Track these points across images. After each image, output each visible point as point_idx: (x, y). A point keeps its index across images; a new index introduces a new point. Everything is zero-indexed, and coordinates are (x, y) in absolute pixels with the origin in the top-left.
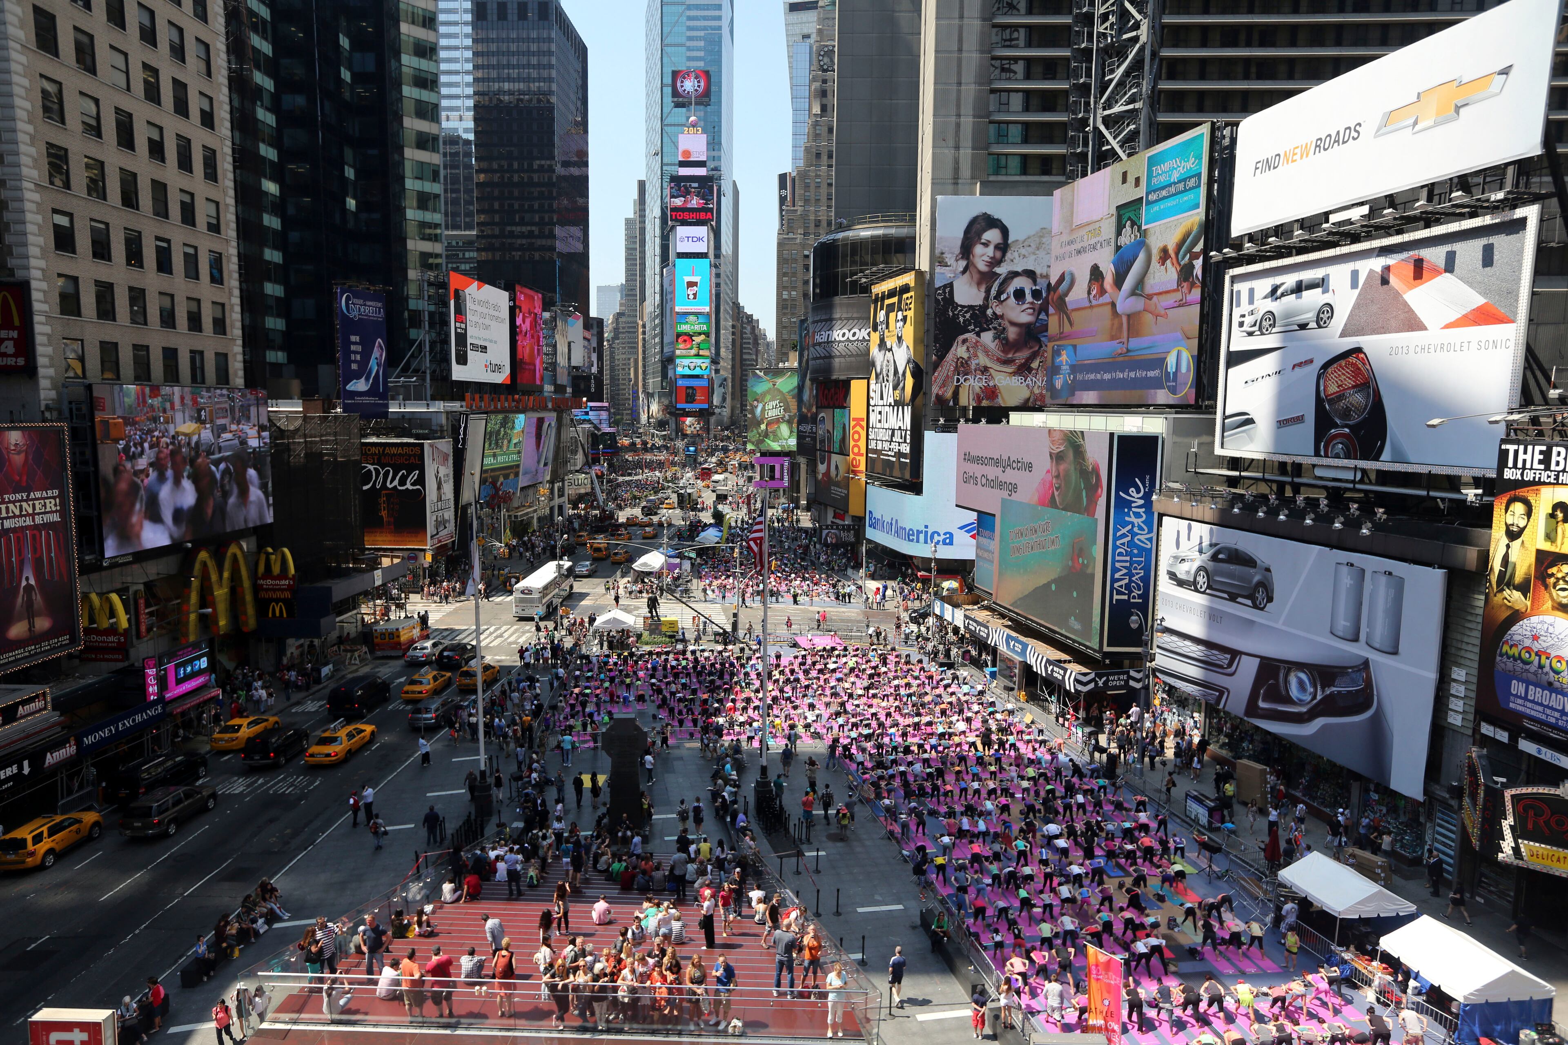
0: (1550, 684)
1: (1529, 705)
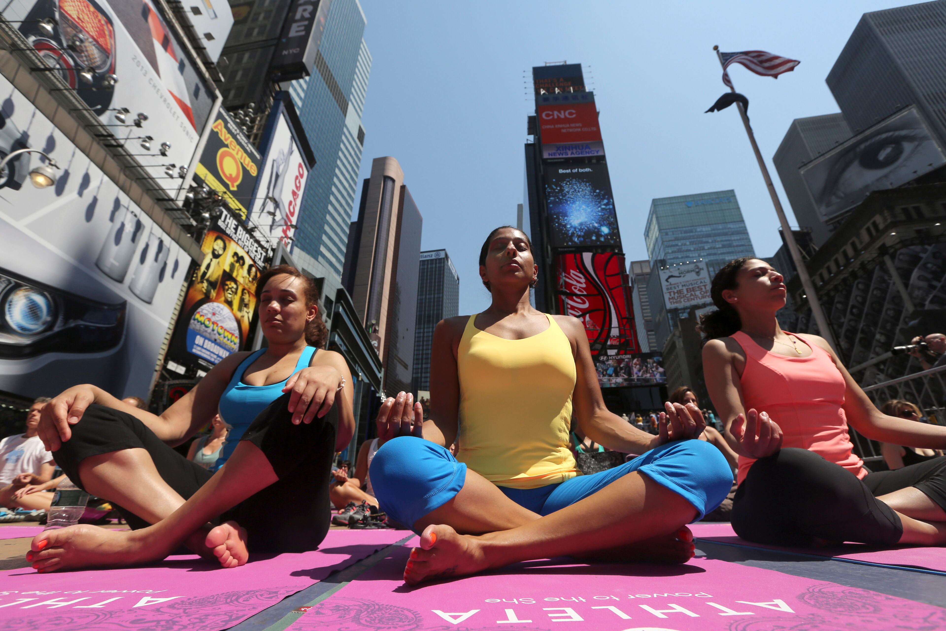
0: (215, 340)
1: (204, 351)
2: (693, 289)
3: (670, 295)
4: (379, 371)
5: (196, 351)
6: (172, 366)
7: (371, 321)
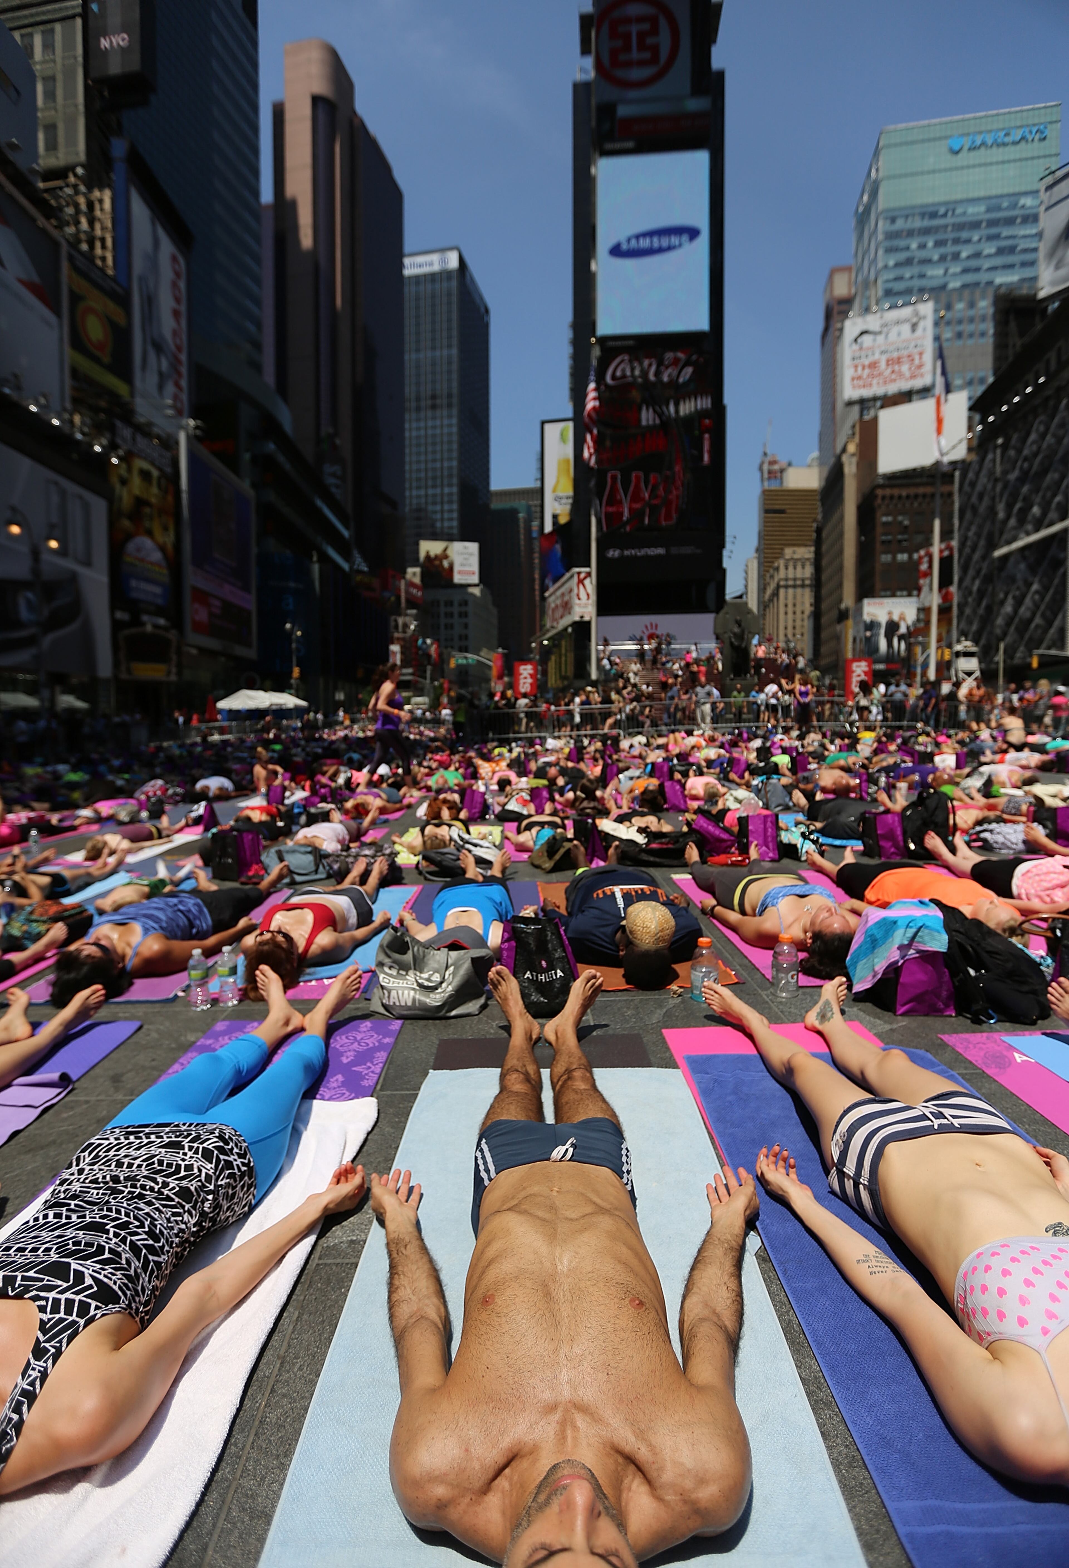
2: (899, 361)
3: (856, 371)
4: (347, 527)
5: (134, 595)
6: (119, 615)
7: (326, 429)
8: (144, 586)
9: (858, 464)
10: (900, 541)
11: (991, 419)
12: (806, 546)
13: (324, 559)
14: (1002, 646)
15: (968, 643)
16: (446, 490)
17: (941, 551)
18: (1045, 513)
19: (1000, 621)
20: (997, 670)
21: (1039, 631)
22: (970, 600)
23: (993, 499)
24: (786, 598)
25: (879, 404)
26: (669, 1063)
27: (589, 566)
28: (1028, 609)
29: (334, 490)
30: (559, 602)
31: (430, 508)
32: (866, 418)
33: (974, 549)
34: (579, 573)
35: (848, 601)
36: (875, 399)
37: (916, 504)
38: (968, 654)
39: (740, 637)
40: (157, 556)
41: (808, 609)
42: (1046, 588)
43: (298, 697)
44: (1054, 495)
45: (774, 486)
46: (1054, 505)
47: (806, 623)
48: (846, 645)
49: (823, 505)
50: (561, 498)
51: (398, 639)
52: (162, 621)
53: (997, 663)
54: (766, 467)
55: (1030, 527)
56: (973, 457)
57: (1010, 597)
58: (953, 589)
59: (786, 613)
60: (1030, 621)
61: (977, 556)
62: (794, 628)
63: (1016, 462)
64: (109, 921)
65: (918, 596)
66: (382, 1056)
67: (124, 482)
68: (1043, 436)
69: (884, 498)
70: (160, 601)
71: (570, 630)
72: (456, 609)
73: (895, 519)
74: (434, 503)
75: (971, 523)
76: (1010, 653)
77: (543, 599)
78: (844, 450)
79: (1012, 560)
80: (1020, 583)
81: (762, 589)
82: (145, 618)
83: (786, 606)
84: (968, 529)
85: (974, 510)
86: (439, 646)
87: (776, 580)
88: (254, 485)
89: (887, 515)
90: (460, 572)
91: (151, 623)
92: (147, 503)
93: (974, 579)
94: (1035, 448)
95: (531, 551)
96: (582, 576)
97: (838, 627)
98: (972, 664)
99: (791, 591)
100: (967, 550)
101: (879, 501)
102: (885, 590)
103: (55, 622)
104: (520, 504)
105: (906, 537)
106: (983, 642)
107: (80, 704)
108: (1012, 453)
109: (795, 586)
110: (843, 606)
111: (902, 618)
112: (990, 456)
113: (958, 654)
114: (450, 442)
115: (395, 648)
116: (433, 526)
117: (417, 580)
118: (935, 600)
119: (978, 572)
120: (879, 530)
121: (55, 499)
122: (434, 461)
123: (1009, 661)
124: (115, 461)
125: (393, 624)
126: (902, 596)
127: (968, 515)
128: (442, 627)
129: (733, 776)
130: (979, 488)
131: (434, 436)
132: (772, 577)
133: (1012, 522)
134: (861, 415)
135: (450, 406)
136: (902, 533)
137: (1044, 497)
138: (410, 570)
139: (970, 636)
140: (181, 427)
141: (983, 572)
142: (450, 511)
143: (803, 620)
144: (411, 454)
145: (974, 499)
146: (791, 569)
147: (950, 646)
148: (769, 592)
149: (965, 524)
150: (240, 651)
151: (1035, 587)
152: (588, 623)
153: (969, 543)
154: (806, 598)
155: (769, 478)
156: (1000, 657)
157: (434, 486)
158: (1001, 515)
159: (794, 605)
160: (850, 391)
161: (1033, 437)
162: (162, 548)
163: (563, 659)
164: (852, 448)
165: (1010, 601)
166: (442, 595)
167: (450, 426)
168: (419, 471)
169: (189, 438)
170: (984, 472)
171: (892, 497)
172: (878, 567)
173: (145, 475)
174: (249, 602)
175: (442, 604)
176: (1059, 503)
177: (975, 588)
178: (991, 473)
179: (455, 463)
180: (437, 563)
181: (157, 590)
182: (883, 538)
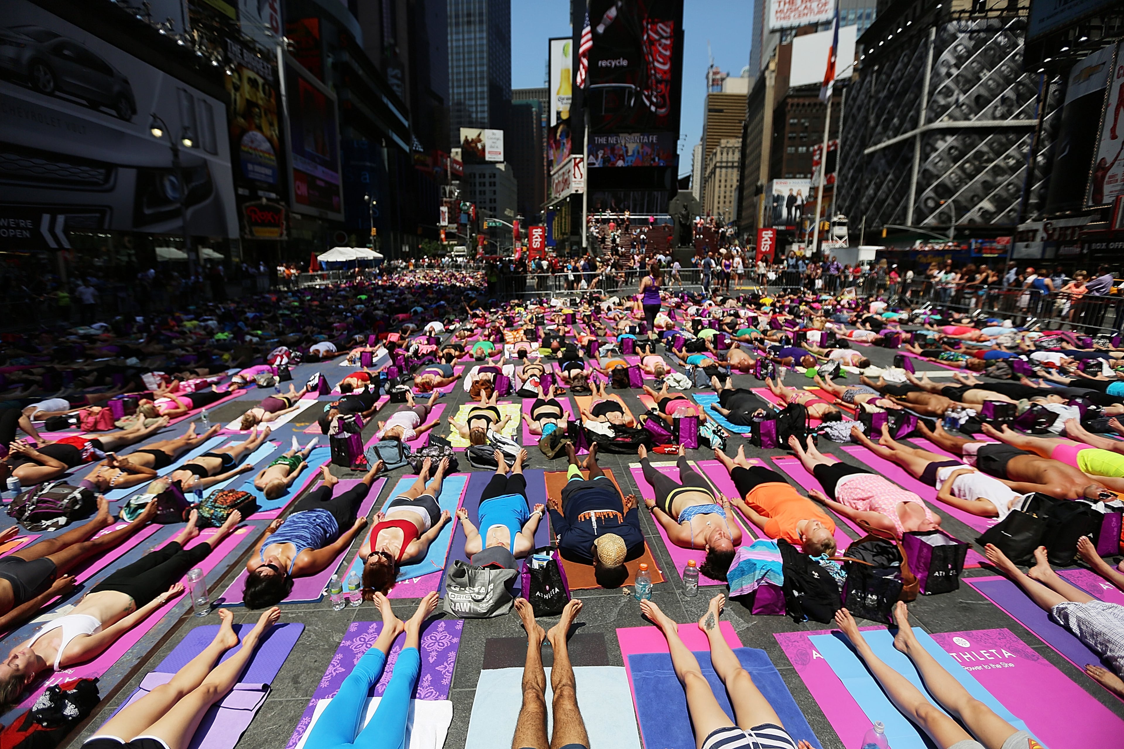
0: (260, 163)
1: (256, 174)
3: (779, 5)
4: (407, 120)
5: (251, 176)
6: (241, 191)
7: (388, 40)
8: (257, 168)
9: (776, 78)
10: (802, 138)
11: (871, 51)
12: (737, 137)
13: (392, 144)
14: (864, 218)
15: (842, 216)
16: (479, 89)
17: (829, 147)
18: (901, 124)
19: (864, 200)
20: (860, 235)
21: (890, 209)
22: (846, 184)
23: (868, 111)
24: (720, 176)
25: (794, 32)
26: (619, 663)
27: (582, 153)
28: (884, 192)
29: (395, 88)
30: (560, 179)
31: (467, 102)
32: (784, 43)
33: (851, 148)
34: (575, 159)
35: (763, 180)
36: (791, 28)
37: (814, 111)
38: (841, 224)
39: (687, 217)
40: (266, 146)
41: (735, 184)
42: (897, 178)
43: (375, 250)
44: (909, 111)
45: (716, 91)
46: (908, 118)
47: (733, 194)
48: (759, 212)
49: (750, 107)
50: (563, 99)
51: (446, 202)
52: (273, 195)
53: (860, 230)
54: (711, 76)
55: (891, 133)
56: (857, 78)
57: (873, 183)
58: (835, 174)
59: (720, 187)
60: (885, 201)
61: (852, 153)
62: (725, 197)
63: (886, 84)
64: (274, 541)
65: (811, 178)
66: (452, 655)
67: (237, 88)
68: (906, 66)
69: (792, 105)
70: (271, 180)
71: (568, 199)
72: (487, 180)
73: (799, 121)
74: (471, 99)
75: (851, 128)
76: (868, 224)
77: (550, 176)
78: (767, 67)
79: (876, 156)
80: (880, 173)
81: (704, 168)
82: (260, 193)
83: (720, 181)
84: (849, 133)
85: (854, 117)
86: (475, 208)
87: (714, 162)
88: (335, 86)
89: (794, 118)
90: (489, 152)
91: (266, 197)
92: (257, 105)
93: (849, 169)
94: (899, 74)
95: (541, 137)
96: (578, 160)
97: (755, 199)
98: (843, 231)
99: (724, 170)
100: (847, 148)
101: (789, 107)
102: (789, 173)
103: (194, 198)
104: (533, 100)
105: (805, 134)
106: (851, 214)
107: (217, 255)
108: (884, 77)
109: (727, 167)
110: (759, 184)
111: (799, 194)
112: (868, 79)
113: (834, 224)
114: (482, 52)
115: (444, 209)
116: (470, 116)
117: (459, 158)
118: (822, 182)
119: (853, 164)
120: (787, 129)
121: (185, 103)
122: (470, 66)
123: (868, 229)
124: (229, 73)
125: (442, 191)
126: (800, 178)
127: (850, 122)
128: (477, 193)
129: (674, 350)
130: (858, 102)
131: (469, 46)
132: (711, 159)
133: (879, 129)
134: (781, 41)
135: (481, 22)
136: (803, 132)
137: (902, 111)
138: (454, 150)
139: (843, 211)
140: (278, 44)
141: (856, 164)
142: (483, 105)
143: (731, 192)
144: (452, 60)
145: (854, 110)
146: (725, 154)
147: (829, 219)
148: (709, 170)
149: (846, 129)
150: (332, 215)
151: (890, 177)
152: (582, 194)
153: (848, 143)
154: (734, 176)
155: (713, 85)
156: (862, 226)
157: (470, 86)
158: (872, 123)
159: (726, 181)
160: (774, 22)
161: (899, 66)
162: (270, 140)
163: (563, 220)
164: (772, 66)
165: (872, 186)
166: (477, 169)
167: (481, 38)
168: (458, 73)
169: (283, 51)
170: (863, 90)
171: (798, 105)
172: (785, 156)
173: (253, 82)
174: (338, 179)
175: (477, 176)
176: (912, 116)
177: (850, 175)
178: (868, 91)
179: (485, 68)
180: (473, 145)
181: (269, 172)
182: (790, 135)
